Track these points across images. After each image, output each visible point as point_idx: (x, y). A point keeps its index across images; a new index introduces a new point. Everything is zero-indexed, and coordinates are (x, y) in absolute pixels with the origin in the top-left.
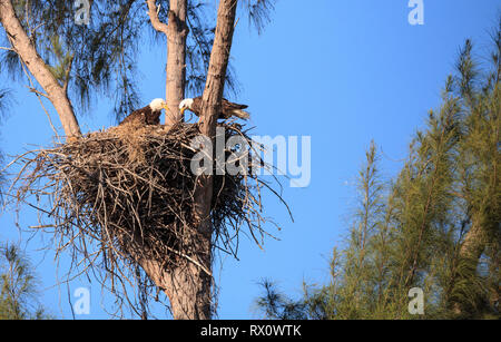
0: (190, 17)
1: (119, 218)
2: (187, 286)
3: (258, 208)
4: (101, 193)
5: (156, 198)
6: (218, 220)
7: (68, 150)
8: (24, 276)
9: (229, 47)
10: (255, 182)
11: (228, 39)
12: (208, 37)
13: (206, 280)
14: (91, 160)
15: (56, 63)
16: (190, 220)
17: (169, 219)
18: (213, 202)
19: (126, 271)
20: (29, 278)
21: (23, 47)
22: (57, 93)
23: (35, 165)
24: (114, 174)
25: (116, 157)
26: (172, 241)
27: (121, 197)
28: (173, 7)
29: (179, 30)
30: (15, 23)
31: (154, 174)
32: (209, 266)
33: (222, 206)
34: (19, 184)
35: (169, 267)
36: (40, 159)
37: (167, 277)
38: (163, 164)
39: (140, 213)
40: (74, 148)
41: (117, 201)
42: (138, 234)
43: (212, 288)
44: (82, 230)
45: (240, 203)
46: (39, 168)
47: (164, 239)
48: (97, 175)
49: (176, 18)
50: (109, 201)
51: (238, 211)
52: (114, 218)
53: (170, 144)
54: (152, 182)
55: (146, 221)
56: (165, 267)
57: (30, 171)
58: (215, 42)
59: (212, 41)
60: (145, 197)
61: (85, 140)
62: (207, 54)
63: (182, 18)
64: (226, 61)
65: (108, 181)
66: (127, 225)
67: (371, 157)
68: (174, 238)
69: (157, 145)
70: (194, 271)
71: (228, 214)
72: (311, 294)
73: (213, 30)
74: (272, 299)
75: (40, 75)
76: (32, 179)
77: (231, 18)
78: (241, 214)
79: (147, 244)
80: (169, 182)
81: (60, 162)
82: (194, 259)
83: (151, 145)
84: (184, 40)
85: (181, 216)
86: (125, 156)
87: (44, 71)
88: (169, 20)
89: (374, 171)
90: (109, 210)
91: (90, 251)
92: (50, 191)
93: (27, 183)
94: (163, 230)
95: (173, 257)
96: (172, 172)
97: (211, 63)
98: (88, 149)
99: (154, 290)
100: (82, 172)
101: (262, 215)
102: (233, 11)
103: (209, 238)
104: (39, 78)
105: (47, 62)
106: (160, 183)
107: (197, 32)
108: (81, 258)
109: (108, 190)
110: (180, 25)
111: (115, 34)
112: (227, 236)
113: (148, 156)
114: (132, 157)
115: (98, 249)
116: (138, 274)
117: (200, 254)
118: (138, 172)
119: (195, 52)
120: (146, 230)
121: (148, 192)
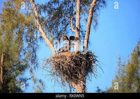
0: (80, 28)
1: (65, 73)
2: (80, 88)
3: (96, 70)
4: (61, 67)
5: (73, 68)
6: (87, 73)
7: (54, 58)
8: (43, 86)
9: (89, 35)
10: (95, 65)
11: (89, 33)
12: (84, 33)
13: (84, 86)
14: (59, 60)
15: (51, 39)
16: (81, 73)
17: (76, 73)
18: (86, 69)
19: (67, 84)
20: (44, 86)
21: (43, 35)
22: (51, 45)
23: (46, 61)
24: (64, 63)
25: (64, 59)
26: (77, 78)
27: (66, 68)
28: (77, 26)
29: (78, 31)
30: (42, 30)
31: (73, 63)
32: (85, 83)
33: (88, 70)
34: (43, 65)
35: (76, 84)
36: (48, 60)
37: (76, 86)
38: (75, 61)
39: (70, 72)
40: (55, 57)
41: (65, 69)
42: (69, 76)
43: (86, 88)
44: (57, 75)
45: (92, 69)
46: (47, 62)
47: (75, 77)
48: (60, 63)
49: (77, 29)
50: (63, 69)
51: (91, 71)
52: (64, 73)
53: (76, 56)
54: (72, 65)
55: (71, 73)
56: (75, 84)
57: (45, 63)
58: (86, 34)
59: (85, 34)
60: (71, 68)
61: (57, 56)
62: (84, 37)
63: (79, 29)
64: (89, 38)
65: (63, 65)
66: (67, 74)
67: (120, 59)
68: (77, 77)
69: (73, 57)
70: (82, 84)
71: (89, 72)
72: (108, 89)
73: (85, 31)
74: (99, 90)
75: (47, 41)
76: (46, 64)
77: (90, 29)
78: (92, 72)
79: (71, 78)
80: (76, 65)
81: (52, 60)
82: (82, 82)
83: (72, 57)
84: (79, 33)
85: (79, 72)
86: (66, 59)
87: (48, 40)
88: (76, 29)
89: (120, 62)
90: (63, 71)
91: (59, 80)
92: (50, 67)
93: (45, 65)
94: (75, 75)
95: (77, 81)
96: (77, 62)
97: (85, 38)
98: (58, 58)
99: (73, 89)
100: (57, 63)
101: (97, 72)
102: (90, 27)
103: (85, 77)
104: (47, 42)
105: (49, 39)
106: (74, 65)
107: (82, 32)
108: (57, 81)
109: (62, 67)
110: (78, 30)
111: (63, 32)
112: (89, 76)
113: (71, 59)
114: (68, 59)
115: (60, 80)
116: (69, 85)
117: (83, 81)
118: (69, 63)
119: (81, 36)
120: (71, 75)
121: (71, 67)
